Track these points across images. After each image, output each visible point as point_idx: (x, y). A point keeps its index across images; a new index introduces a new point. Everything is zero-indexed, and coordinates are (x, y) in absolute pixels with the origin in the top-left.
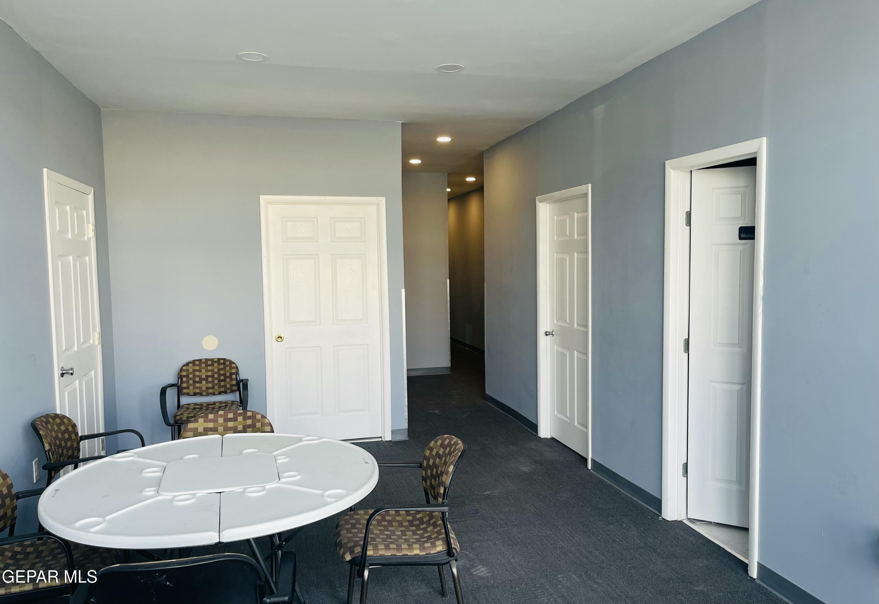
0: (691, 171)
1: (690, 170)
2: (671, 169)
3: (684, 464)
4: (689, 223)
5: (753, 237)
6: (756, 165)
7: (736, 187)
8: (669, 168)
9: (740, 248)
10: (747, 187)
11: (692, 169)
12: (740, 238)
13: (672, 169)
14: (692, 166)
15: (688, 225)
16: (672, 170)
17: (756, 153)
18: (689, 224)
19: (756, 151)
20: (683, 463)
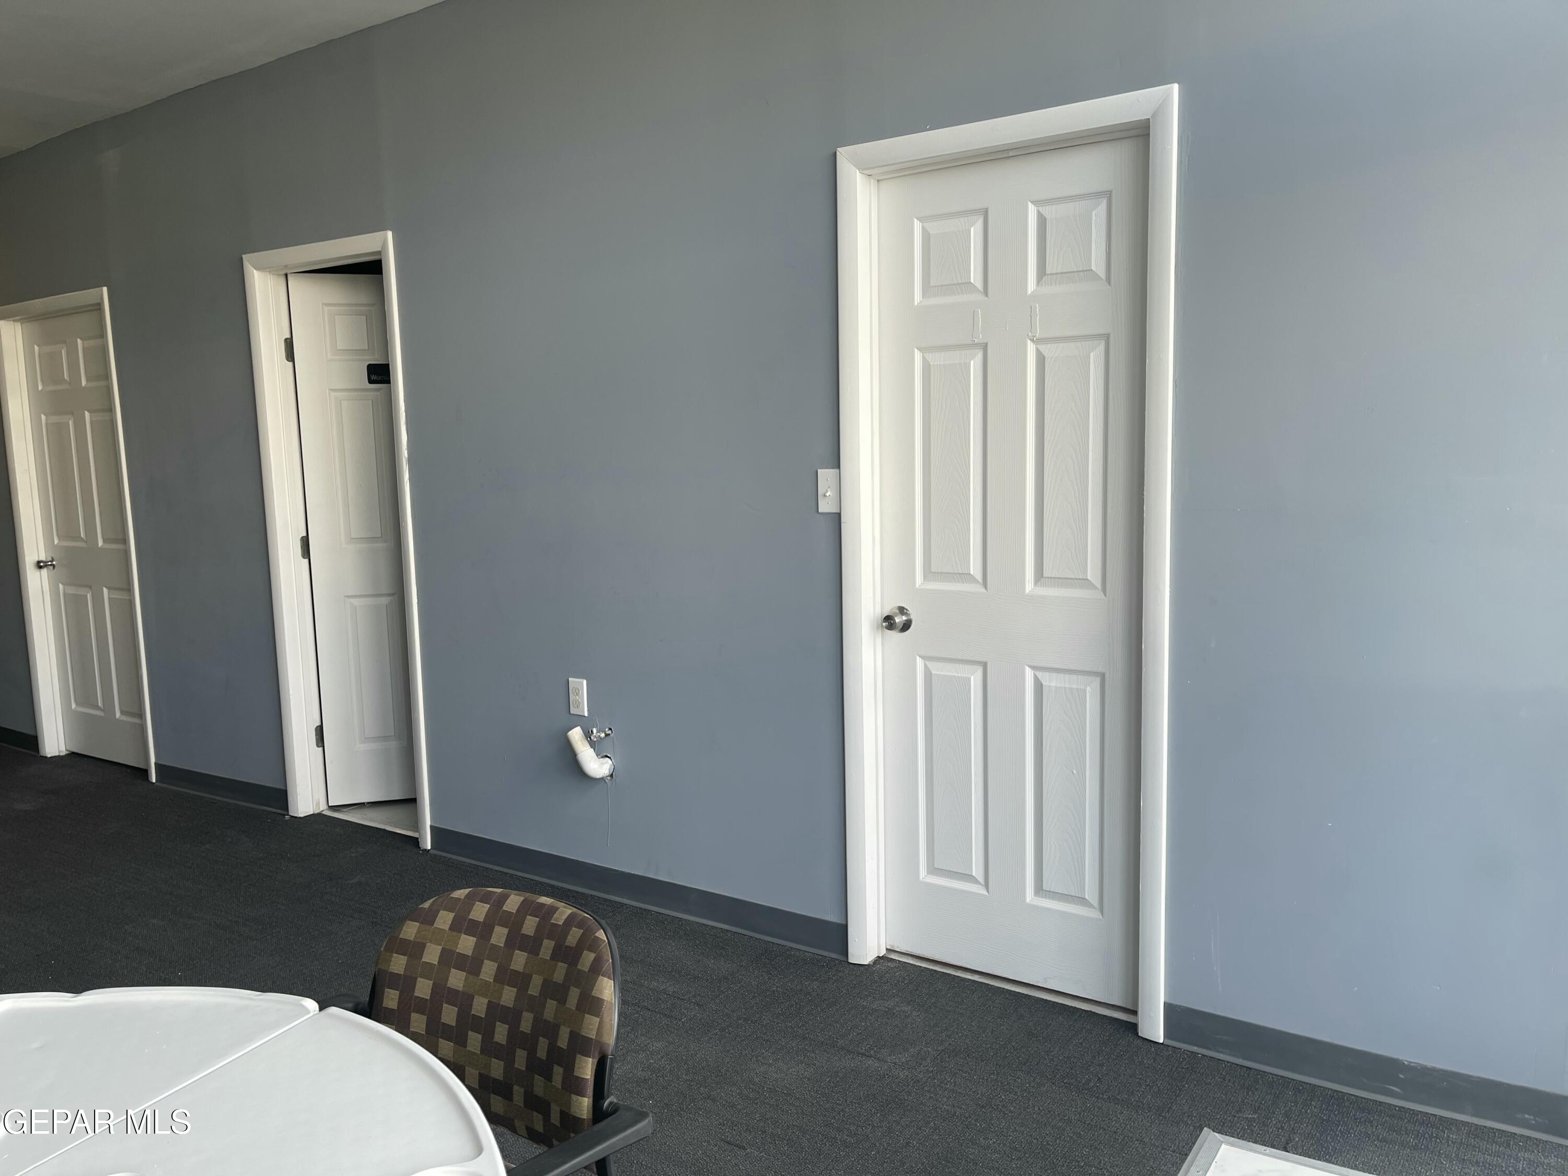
0: (286, 275)
1: (284, 272)
2: (253, 269)
3: (317, 727)
4: (290, 356)
5: (387, 379)
6: (382, 274)
7: (357, 305)
8: (250, 266)
9: (372, 394)
10: (373, 305)
11: (288, 272)
12: (370, 381)
13: (255, 269)
14: (286, 266)
15: (290, 360)
16: (255, 271)
17: (379, 253)
18: (291, 358)
19: (380, 249)
20: (315, 727)
